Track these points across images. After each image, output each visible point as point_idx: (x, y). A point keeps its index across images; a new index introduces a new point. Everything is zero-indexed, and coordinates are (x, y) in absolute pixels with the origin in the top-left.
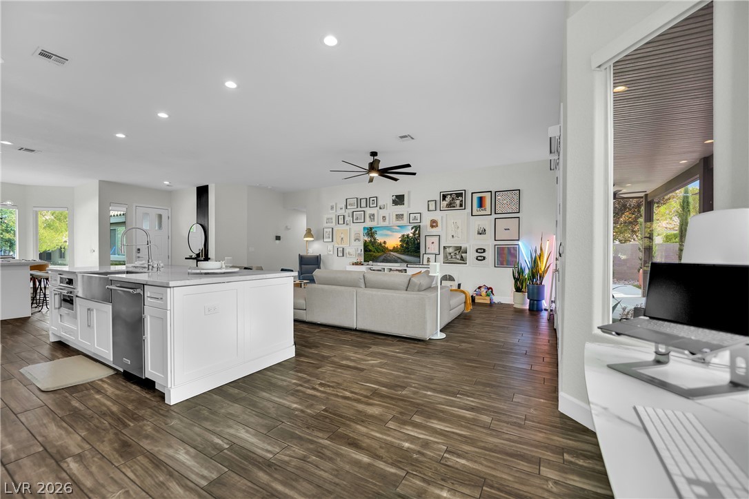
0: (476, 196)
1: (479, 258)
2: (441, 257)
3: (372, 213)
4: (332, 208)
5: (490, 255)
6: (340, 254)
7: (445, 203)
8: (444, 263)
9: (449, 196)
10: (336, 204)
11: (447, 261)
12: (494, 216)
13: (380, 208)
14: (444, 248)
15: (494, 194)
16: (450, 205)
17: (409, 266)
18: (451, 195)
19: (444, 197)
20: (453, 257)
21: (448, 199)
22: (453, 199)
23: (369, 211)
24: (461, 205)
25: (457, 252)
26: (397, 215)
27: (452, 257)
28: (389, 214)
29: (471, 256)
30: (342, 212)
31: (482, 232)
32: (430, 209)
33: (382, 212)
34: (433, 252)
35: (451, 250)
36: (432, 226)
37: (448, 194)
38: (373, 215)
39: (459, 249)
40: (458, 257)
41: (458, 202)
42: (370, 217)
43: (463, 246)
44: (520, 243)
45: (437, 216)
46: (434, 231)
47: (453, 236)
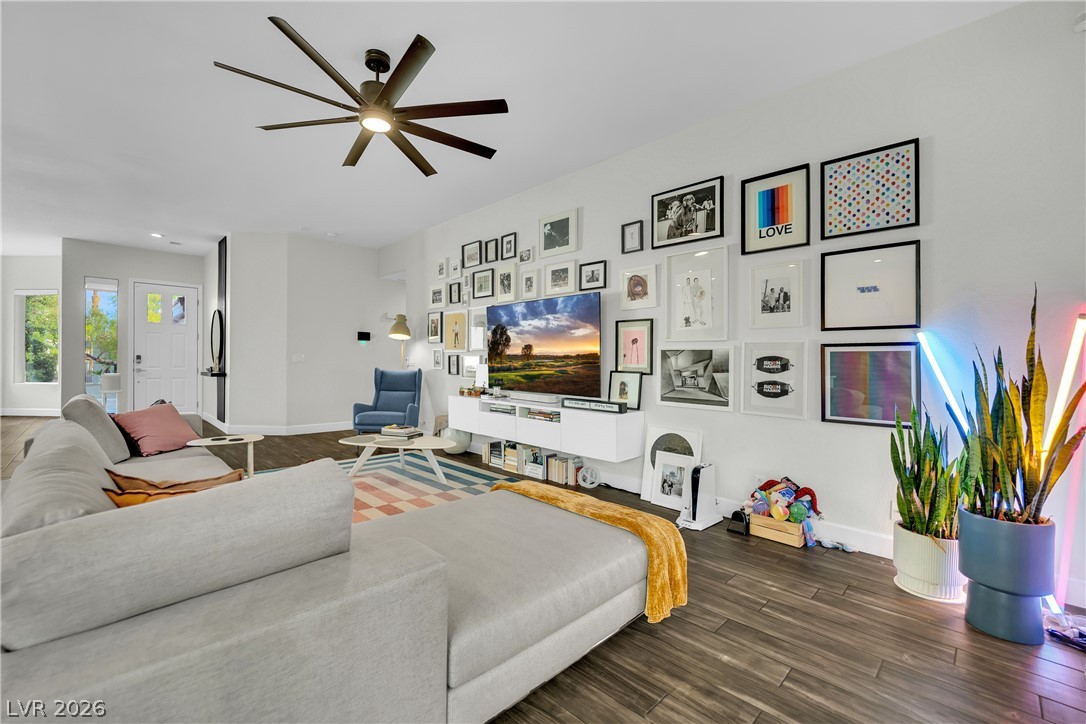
0: (755, 191)
1: (767, 388)
2: (655, 383)
3: (506, 272)
4: (441, 271)
5: (804, 379)
6: (454, 369)
7: (663, 227)
8: (663, 399)
9: (677, 203)
10: (448, 259)
11: (673, 392)
12: (819, 247)
13: (522, 260)
14: (665, 355)
15: (818, 174)
16: (680, 229)
17: (567, 403)
18: (681, 198)
19: (664, 206)
20: (689, 382)
21: (674, 212)
22: (687, 209)
23: (501, 267)
24: (710, 227)
25: (700, 367)
26: (554, 272)
27: (684, 384)
28: (539, 271)
29: (741, 379)
30: (455, 277)
31: (778, 303)
32: (628, 247)
33: (527, 269)
34: (633, 366)
35: (680, 362)
36: (633, 295)
37: (673, 199)
38: (508, 277)
39: (703, 357)
40: (703, 382)
41: (701, 217)
42: (502, 282)
43: (718, 349)
44: (922, 337)
45: (644, 264)
46: (640, 307)
47: (687, 320)
